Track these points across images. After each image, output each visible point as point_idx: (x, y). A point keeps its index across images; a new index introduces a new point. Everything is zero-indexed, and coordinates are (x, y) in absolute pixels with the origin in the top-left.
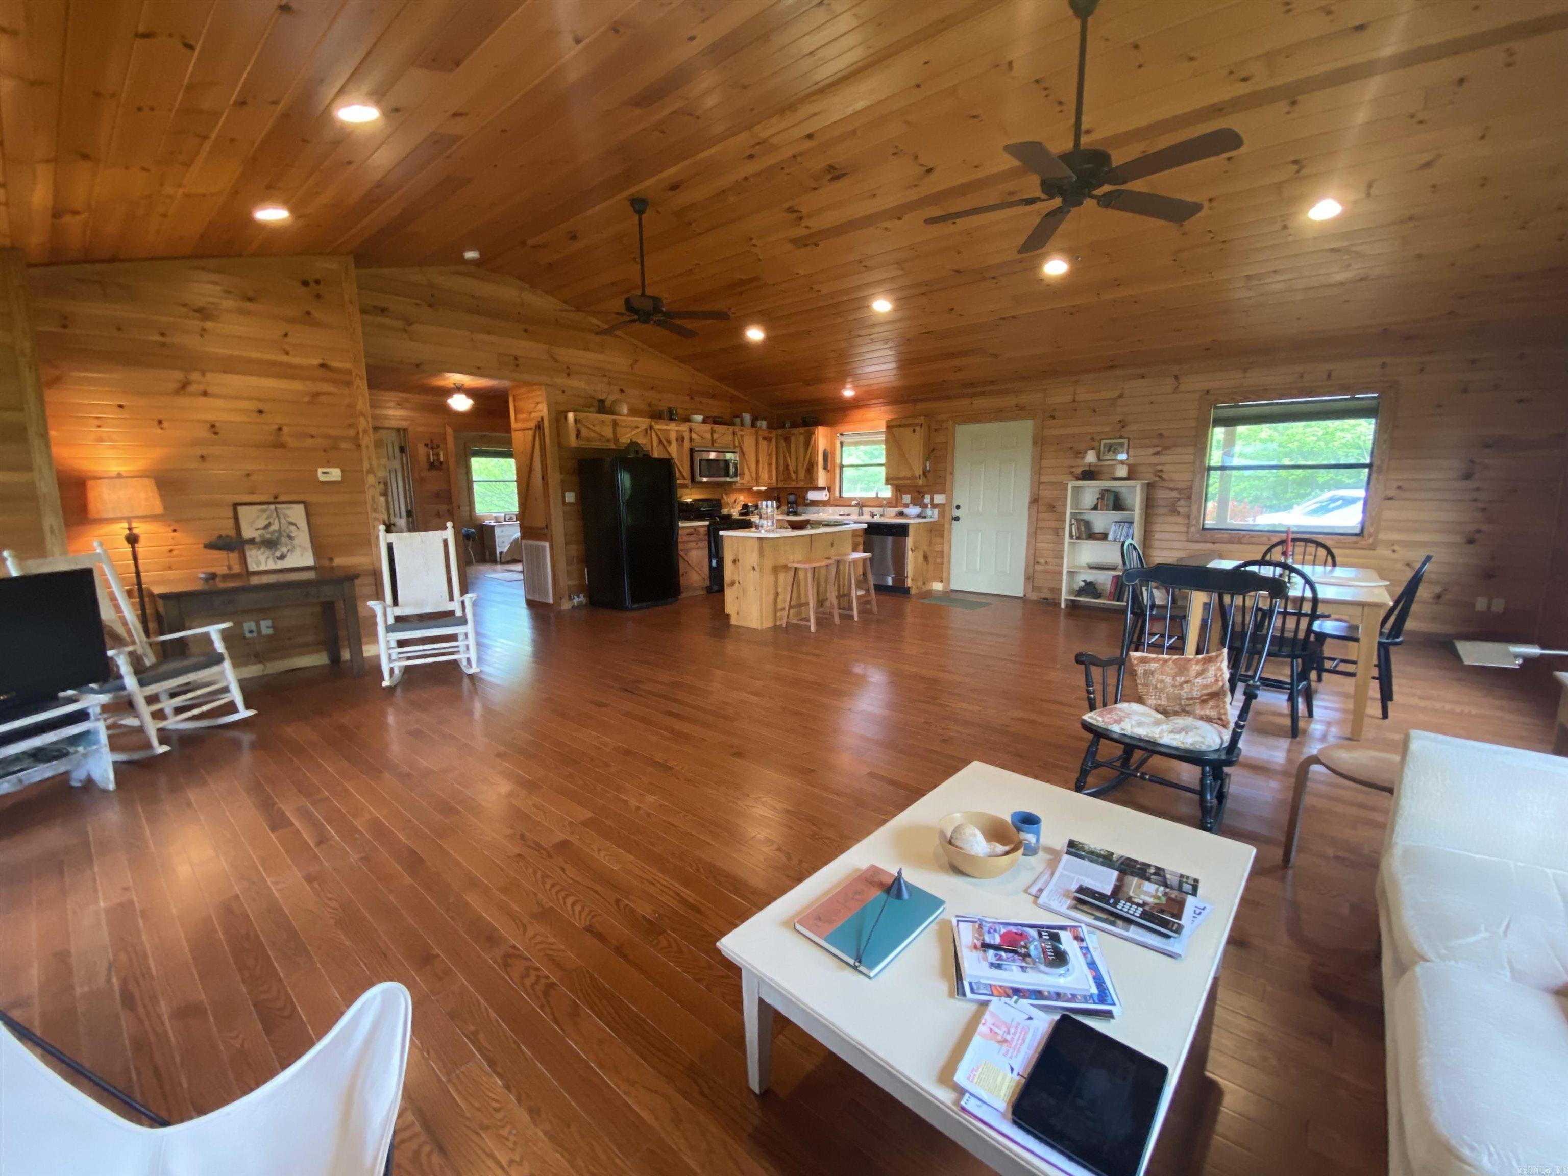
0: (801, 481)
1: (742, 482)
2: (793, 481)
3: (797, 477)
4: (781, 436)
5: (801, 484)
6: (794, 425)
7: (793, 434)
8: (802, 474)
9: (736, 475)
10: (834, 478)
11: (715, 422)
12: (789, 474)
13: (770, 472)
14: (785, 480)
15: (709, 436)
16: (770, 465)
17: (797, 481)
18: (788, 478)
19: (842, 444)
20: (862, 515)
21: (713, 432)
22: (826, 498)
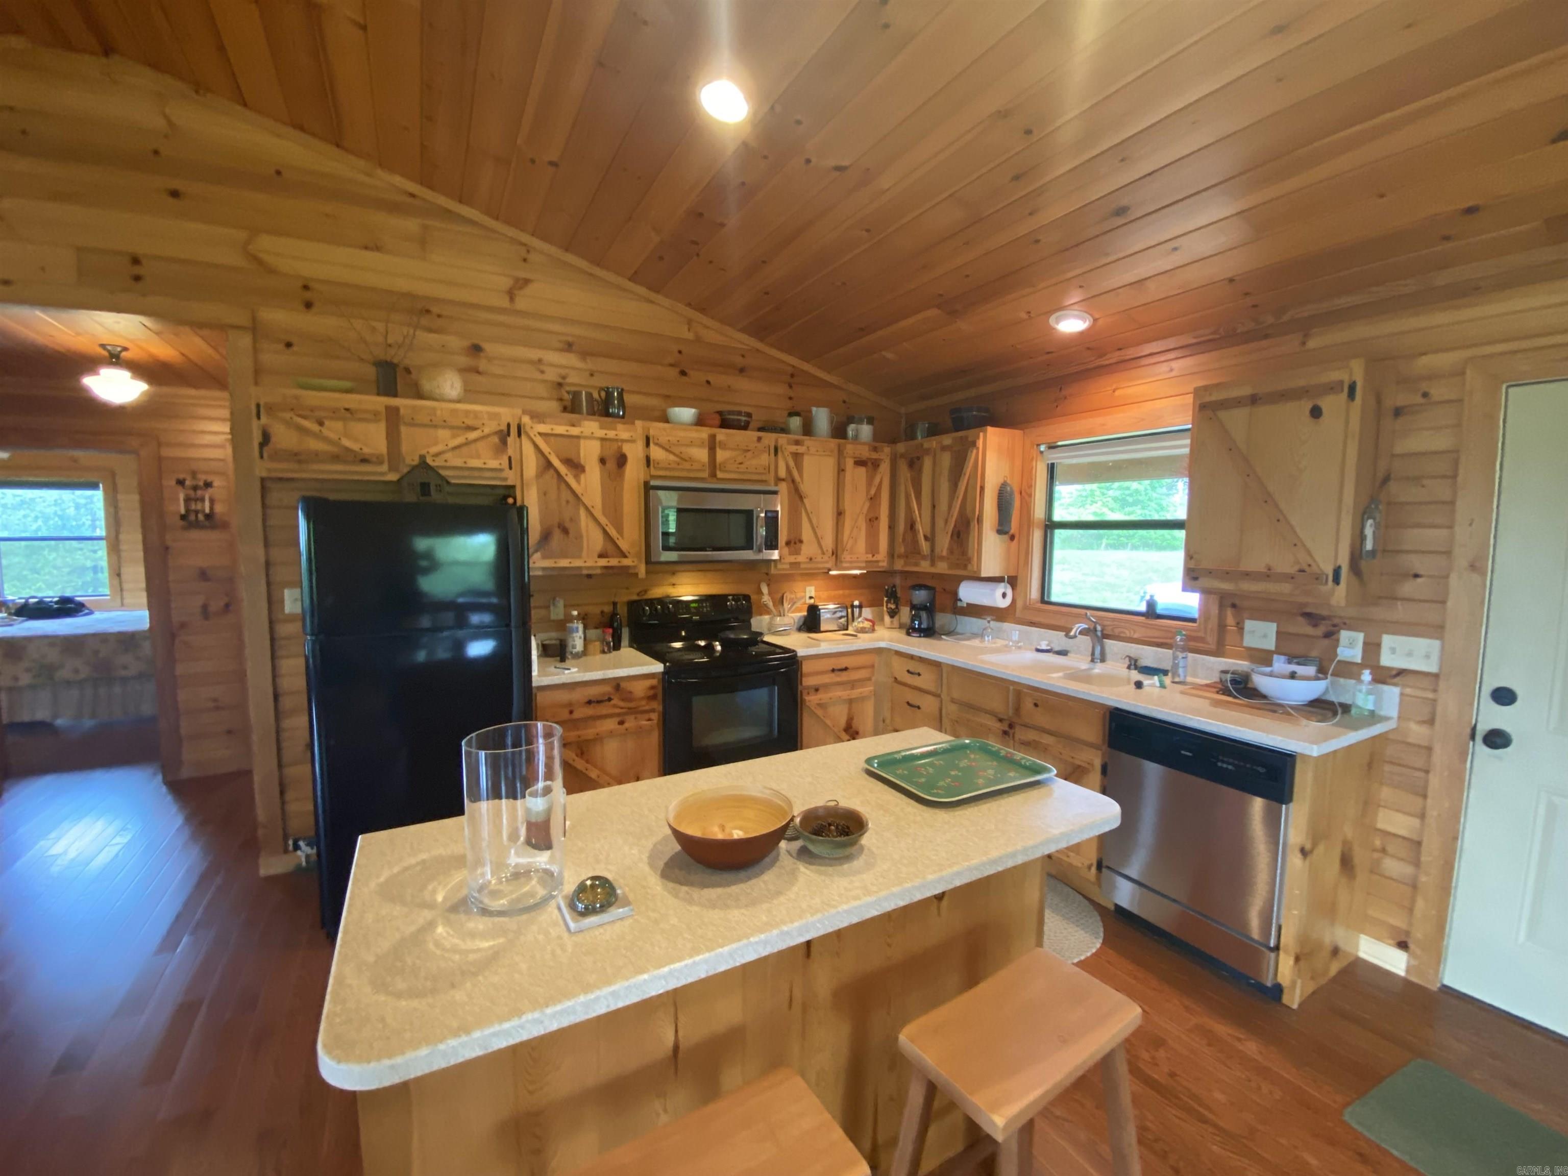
0: (942, 558)
1: (792, 559)
2: (924, 558)
3: (932, 550)
4: (902, 456)
5: (942, 568)
6: (934, 431)
7: (927, 451)
8: (944, 542)
9: (772, 544)
10: (1028, 553)
11: (725, 424)
12: (915, 541)
13: (872, 536)
14: (906, 556)
15: (702, 454)
16: (873, 521)
17: (933, 558)
18: (913, 551)
19: (1051, 468)
20: (1103, 660)
21: (712, 446)
22: (1004, 603)
